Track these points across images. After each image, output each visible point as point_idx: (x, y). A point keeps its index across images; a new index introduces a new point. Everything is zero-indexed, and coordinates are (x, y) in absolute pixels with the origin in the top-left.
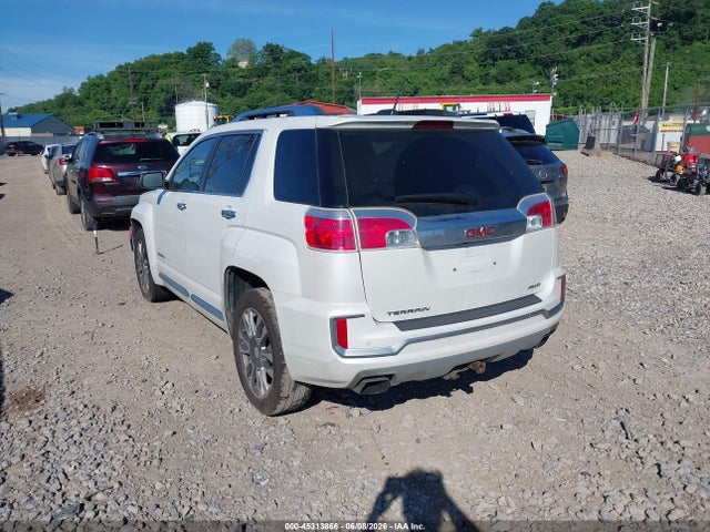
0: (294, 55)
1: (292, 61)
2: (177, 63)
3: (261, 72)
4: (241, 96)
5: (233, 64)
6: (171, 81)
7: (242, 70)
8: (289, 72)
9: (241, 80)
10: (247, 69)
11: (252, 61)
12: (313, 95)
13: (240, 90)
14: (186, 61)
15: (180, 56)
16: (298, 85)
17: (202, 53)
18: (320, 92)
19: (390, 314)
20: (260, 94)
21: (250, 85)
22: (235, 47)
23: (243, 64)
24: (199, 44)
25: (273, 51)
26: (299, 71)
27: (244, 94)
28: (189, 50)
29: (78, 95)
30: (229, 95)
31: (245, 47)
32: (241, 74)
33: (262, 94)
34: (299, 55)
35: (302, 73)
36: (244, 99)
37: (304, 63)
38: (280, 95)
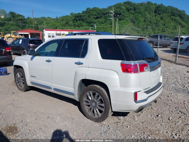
0: (19, 15)
1: (19, 17)
3: (9, 20)
8: (18, 20)
9: (2, 22)
10: (4, 19)
11: (5, 16)
12: (26, 27)
13: (2, 25)
16: (21, 24)
18: (28, 26)
21: (5, 23)
23: (2, 17)
25: (12, 14)
31: (3, 12)
32: (2, 20)
33: (9, 26)
34: (21, 16)
35: (22, 21)
36: (3, 27)
37: (22, 18)
38: (15, 27)
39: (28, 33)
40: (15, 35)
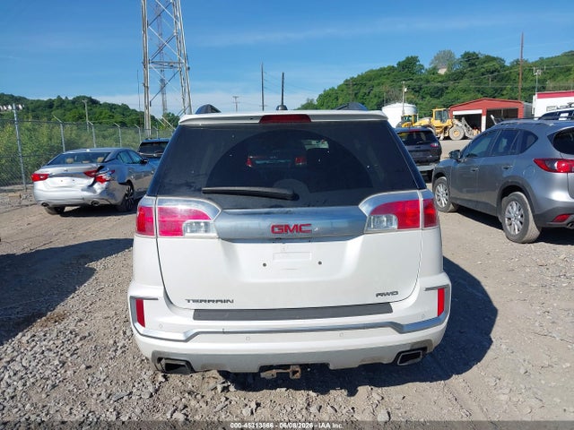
0: (489, 59)
1: (485, 65)
2: (389, 74)
3: (457, 76)
4: (438, 98)
5: (434, 71)
6: (383, 88)
7: (440, 76)
8: (483, 74)
9: (439, 84)
10: (446, 75)
11: (450, 68)
12: (505, 92)
13: (438, 93)
14: (396, 72)
15: (392, 68)
16: (491, 85)
17: (409, 65)
18: (512, 89)
19: (189, 301)
20: (455, 95)
21: (447, 88)
22: (437, 58)
23: (442, 71)
24: (408, 58)
25: (470, 59)
26: (492, 73)
27: (441, 95)
28: (399, 64)
29: (316, 103)
30: (428, 97)
31: (445, 57)
32: (440, 79)
33: (456, 95)
34: (494, 59)
35: (496, 74)
36: (441, 99)
37: (497, 66)
38: (473, 94)
39: (480, 112)
40: (441, 120)
